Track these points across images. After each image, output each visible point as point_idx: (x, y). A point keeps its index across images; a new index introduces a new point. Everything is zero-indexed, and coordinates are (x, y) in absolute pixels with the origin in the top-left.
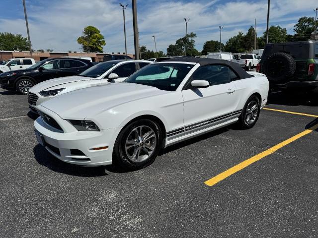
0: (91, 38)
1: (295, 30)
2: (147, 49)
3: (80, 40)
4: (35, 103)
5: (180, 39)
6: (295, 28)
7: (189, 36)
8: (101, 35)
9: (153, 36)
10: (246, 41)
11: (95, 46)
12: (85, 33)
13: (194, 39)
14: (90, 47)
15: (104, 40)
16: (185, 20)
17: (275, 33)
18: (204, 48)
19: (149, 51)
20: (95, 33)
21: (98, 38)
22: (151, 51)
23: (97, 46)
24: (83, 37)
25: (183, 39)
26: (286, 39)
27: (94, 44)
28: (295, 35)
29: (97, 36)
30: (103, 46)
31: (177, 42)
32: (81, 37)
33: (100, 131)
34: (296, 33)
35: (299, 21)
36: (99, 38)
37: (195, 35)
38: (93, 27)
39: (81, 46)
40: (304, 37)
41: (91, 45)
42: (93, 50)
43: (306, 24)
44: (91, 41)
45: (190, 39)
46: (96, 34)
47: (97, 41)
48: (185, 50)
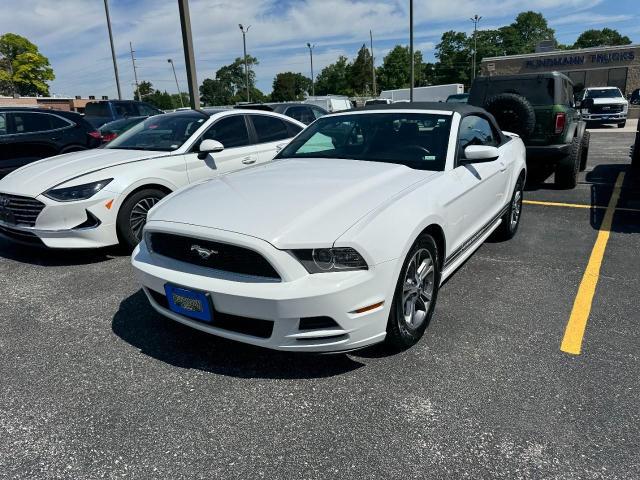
1: (437, 55)
4: (34, 219)
5: (225, 68)
6: (437, 51)
7: (243, 62)
8: (40, 56)
9: (169, 61)
10: (356, 75)
11: (28, 81)
13: (253, 67)
14: (15, 82)
16: (241, 28)
17: (404, 60)
18: (274, 87)
19: (158, 92)
20: (26, 50)
21: (34, 62)
22: (162, 92)
23: (35, 82)
25: (230, 68)
26: (424, 71)
27: (26, 77)
28: (438, 64)
29: (30, 58)
31: (218, 74)
33: (367, 269)
34: (439, 61)
35: (443, 38)
37: (254, 60)
38: (18, 37)
40: (452, 67)
41: (17, 79)
43: (454, 44)
44: (16, 70)
45: (244, 69)
46: (29, 54)
47: (33, 71)
48: (236, 90)
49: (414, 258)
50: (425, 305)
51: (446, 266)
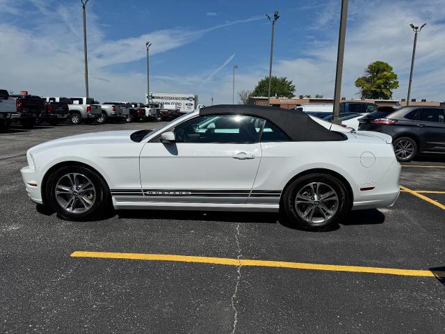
0: (375, 79)
3: (359, 83)
8: (392, 73)
11: (379, 90)
12: (368, 71)
14: (372, 91)
15: (397, 80)
20: (385, 70)
23: (384, 91)
24: (364, 78)
27: (379, 87)
29: (385, 75)
30: (393, 90)
32: (361, 77)
36: (388, 78)
39: (359, 90)
41: (373, 89)
42: (375, 95)
44: (374, 82)
46: (385, 73)
47: (385, 83)
49: (68, 175)
50: (86, 207)
51: (113, 194)
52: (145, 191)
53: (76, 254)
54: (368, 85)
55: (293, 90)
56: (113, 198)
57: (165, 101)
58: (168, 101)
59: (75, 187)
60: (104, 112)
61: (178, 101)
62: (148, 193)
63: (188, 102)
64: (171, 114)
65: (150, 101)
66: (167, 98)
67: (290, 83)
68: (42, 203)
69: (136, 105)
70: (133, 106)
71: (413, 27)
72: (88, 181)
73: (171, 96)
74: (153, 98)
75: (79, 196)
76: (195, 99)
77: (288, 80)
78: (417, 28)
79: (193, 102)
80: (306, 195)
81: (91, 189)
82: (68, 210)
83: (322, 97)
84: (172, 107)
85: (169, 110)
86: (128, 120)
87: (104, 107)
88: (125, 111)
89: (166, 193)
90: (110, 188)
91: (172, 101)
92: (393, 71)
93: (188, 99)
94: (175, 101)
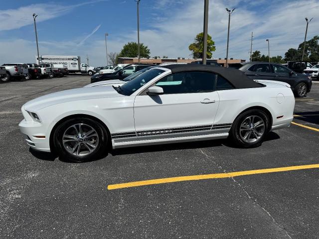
0: (201, 45)
2: (261, 54)
3: (191, 48)
5: (306, 42)
7: (318, 38)
9: (267, 40)
12: (196, 40)
16: (307, 20)
19: (263, 56)
22: (266, 56)
24: (194, 44)
30: (212, 52)
32: (192, 43)
36: (209, 44)
39: (192, 52)
41: (200, 52)
48: (310, 54)
49: (74, 126)
50: (90, 149)
51: (113, 137)
52: (138, 132)
53: (110, 187)
54: (197, 49)
55: (148, 52)
56: (113, 140)
57: (53, 61)
58: (56, 61)
59: (80, 135)
60: (8, 72)
61: (65, 61)
62: (141, 134)
63: (72, 62)
64: (61, 72)
65: (41, 61)
66: (54, 59)
67: (146, 47)
68: (50, 151)
69: (31, 66)
70: (29, 66)
71: (228, 10)
72: (92, 129)
73: (58, 57)
74: (43, 59)
75: (84, 142)
76: (78, 59)
77: (145, 45)
78: (230, 11)
79: (77, 62)
80: (245, 125)
81: (94, 135)
82: (75, 154)
83: (167, 58)
84: (61, 66)
85: (59, 69)
86: (27, 78)
87: (7, 68)
88: (25, 71)
89: (153, 133)
90: (111, 133)
91: (59, 61)
92: (212, 39)
93: (73, 60)
94: (62, 61)
